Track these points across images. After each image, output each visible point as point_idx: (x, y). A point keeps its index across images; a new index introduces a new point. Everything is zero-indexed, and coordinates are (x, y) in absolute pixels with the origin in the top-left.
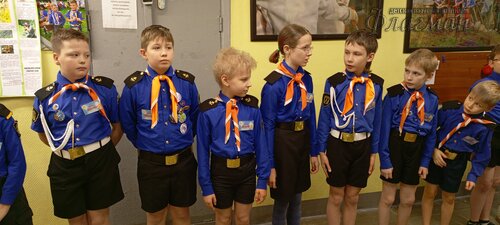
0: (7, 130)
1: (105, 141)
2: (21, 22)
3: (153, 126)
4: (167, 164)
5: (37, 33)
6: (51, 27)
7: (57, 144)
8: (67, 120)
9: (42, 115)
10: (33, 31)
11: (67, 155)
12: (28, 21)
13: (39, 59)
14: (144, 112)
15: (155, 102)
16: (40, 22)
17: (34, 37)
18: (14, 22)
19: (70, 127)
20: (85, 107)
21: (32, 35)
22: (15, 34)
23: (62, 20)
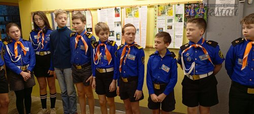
0: (173, 63)
1: (210, 74)
2: (177, 15)
3: (243, 69)
4: (248, 92)
5: (183, 20)
6: (189, 17)
7: (187, 72)
8: (192, 62)
9: (182, 58)
10: (181, 19)
11: (191, 78)
12: (179, 15)
13: (182, 32)
14: (240, 60)
15: (246, 55)
16: (185, 15)
17: (182, 22)
18: (174, 15)
19: (193, 65)
20: (201, 57)
21: (181, 21)
22: (173, 21)
23: (195, 13)
